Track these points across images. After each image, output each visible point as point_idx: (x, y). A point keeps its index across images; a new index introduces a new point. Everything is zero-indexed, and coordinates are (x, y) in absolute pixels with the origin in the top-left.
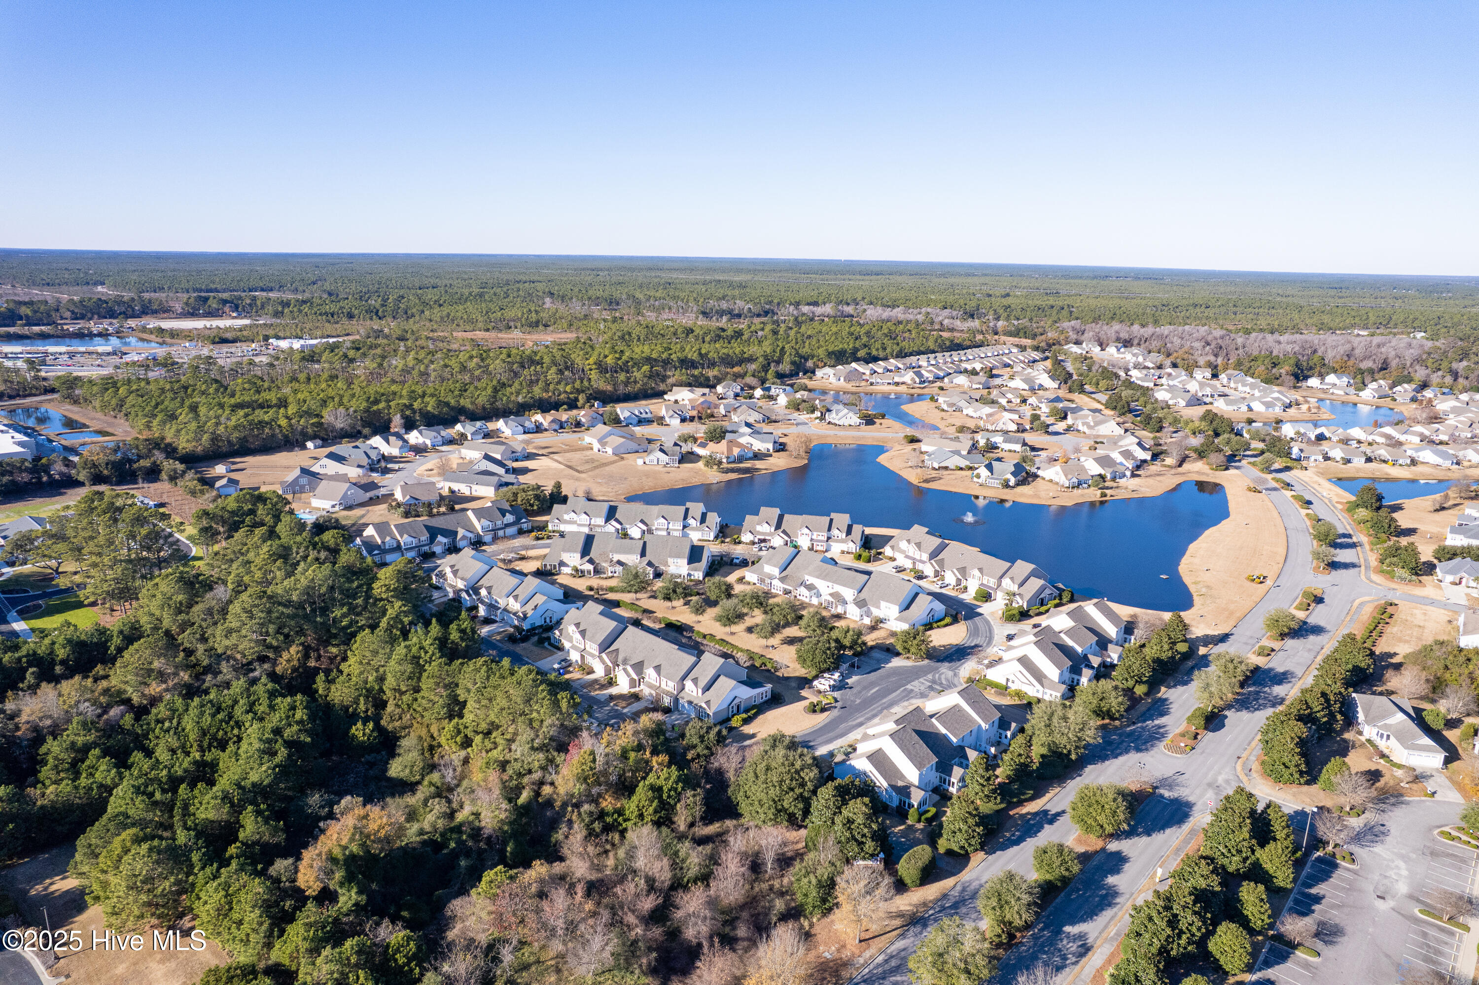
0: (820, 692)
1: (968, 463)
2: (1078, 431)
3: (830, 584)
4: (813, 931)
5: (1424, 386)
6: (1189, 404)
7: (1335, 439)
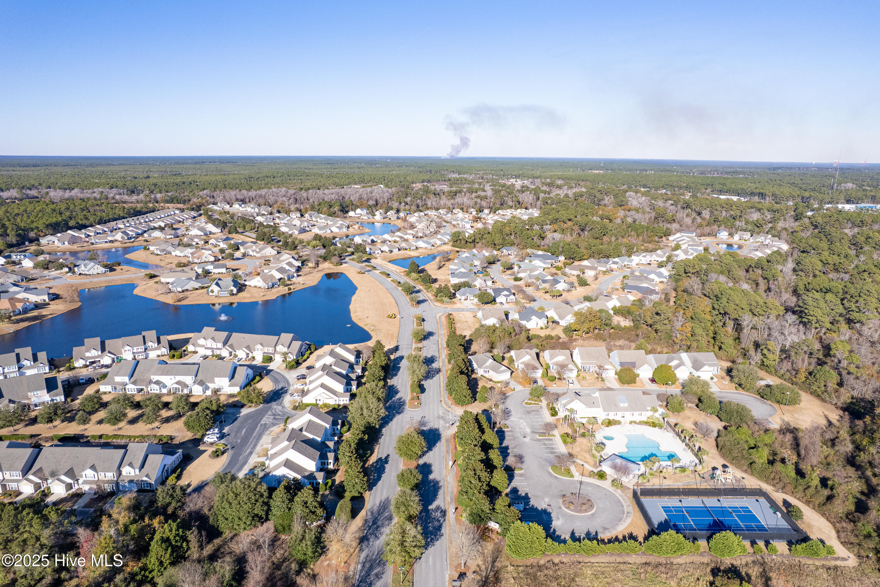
0: (212, 444)
1: (200, 285)
2: (251, 256)
3: (172, 377)
4: (316, 573)
5: (398, 211)
6: (300, 233)
7: (379, 241)
